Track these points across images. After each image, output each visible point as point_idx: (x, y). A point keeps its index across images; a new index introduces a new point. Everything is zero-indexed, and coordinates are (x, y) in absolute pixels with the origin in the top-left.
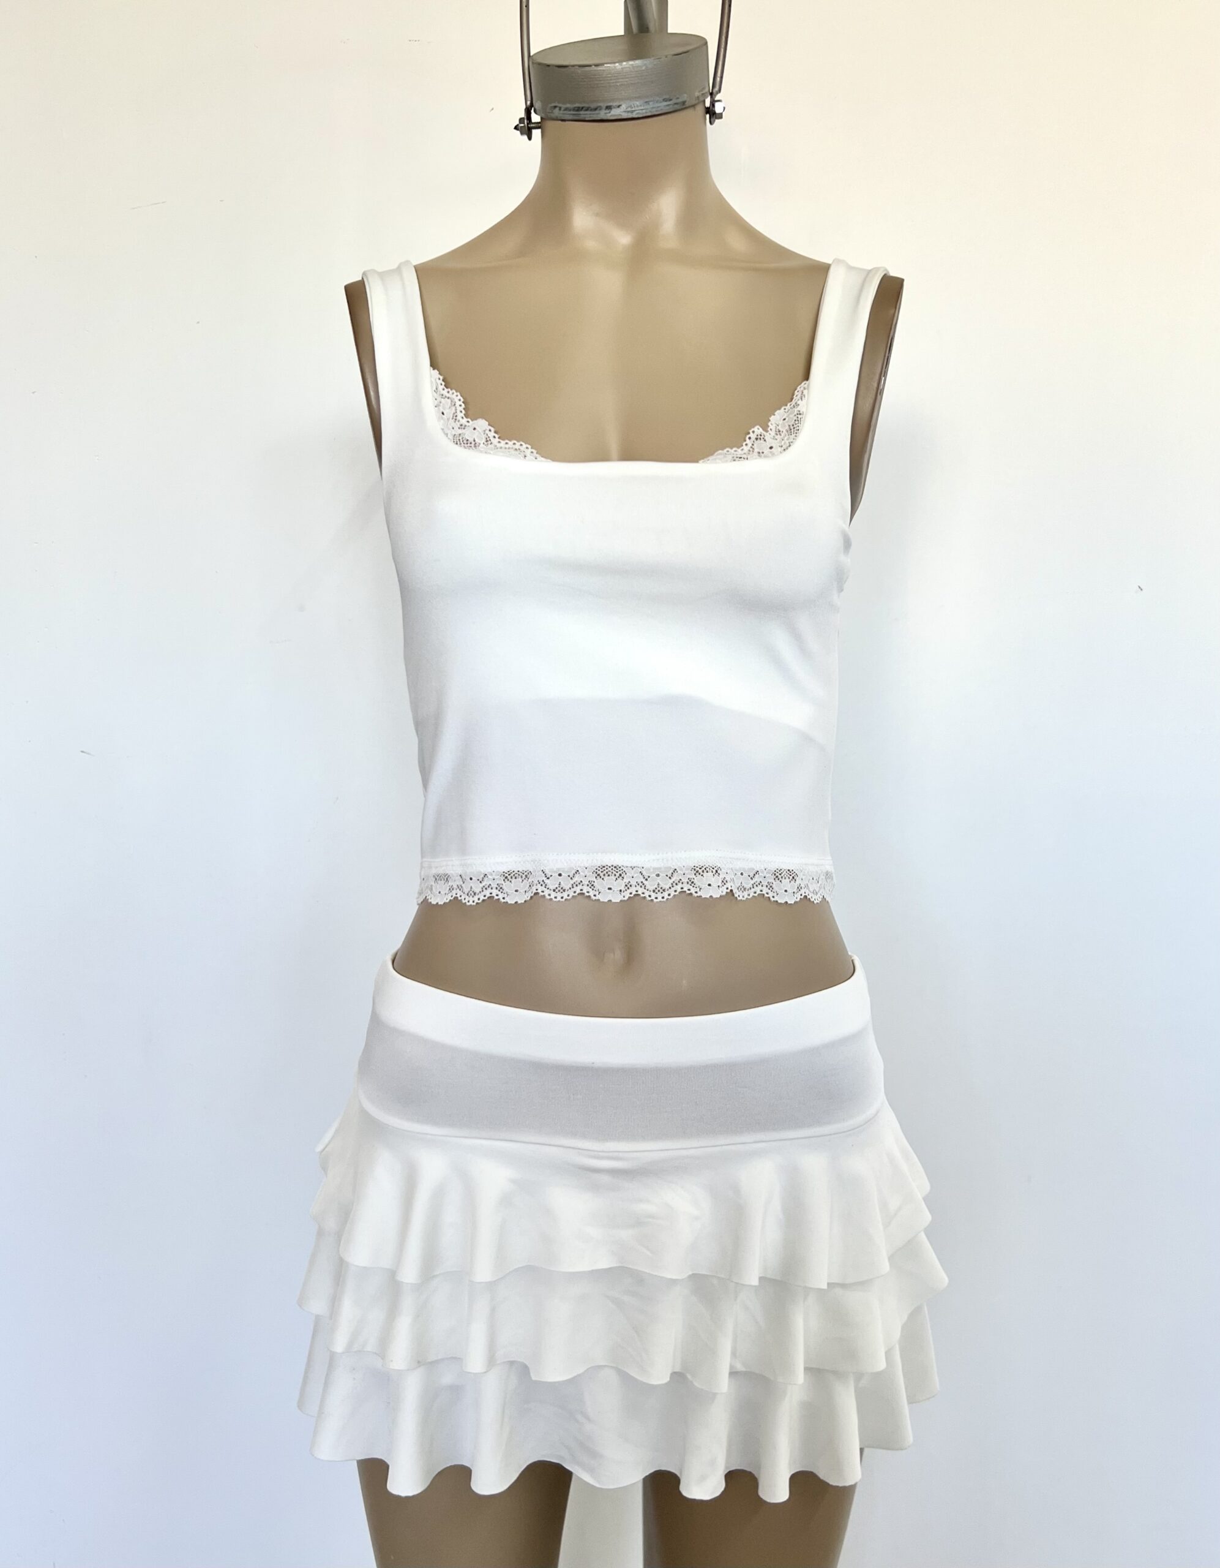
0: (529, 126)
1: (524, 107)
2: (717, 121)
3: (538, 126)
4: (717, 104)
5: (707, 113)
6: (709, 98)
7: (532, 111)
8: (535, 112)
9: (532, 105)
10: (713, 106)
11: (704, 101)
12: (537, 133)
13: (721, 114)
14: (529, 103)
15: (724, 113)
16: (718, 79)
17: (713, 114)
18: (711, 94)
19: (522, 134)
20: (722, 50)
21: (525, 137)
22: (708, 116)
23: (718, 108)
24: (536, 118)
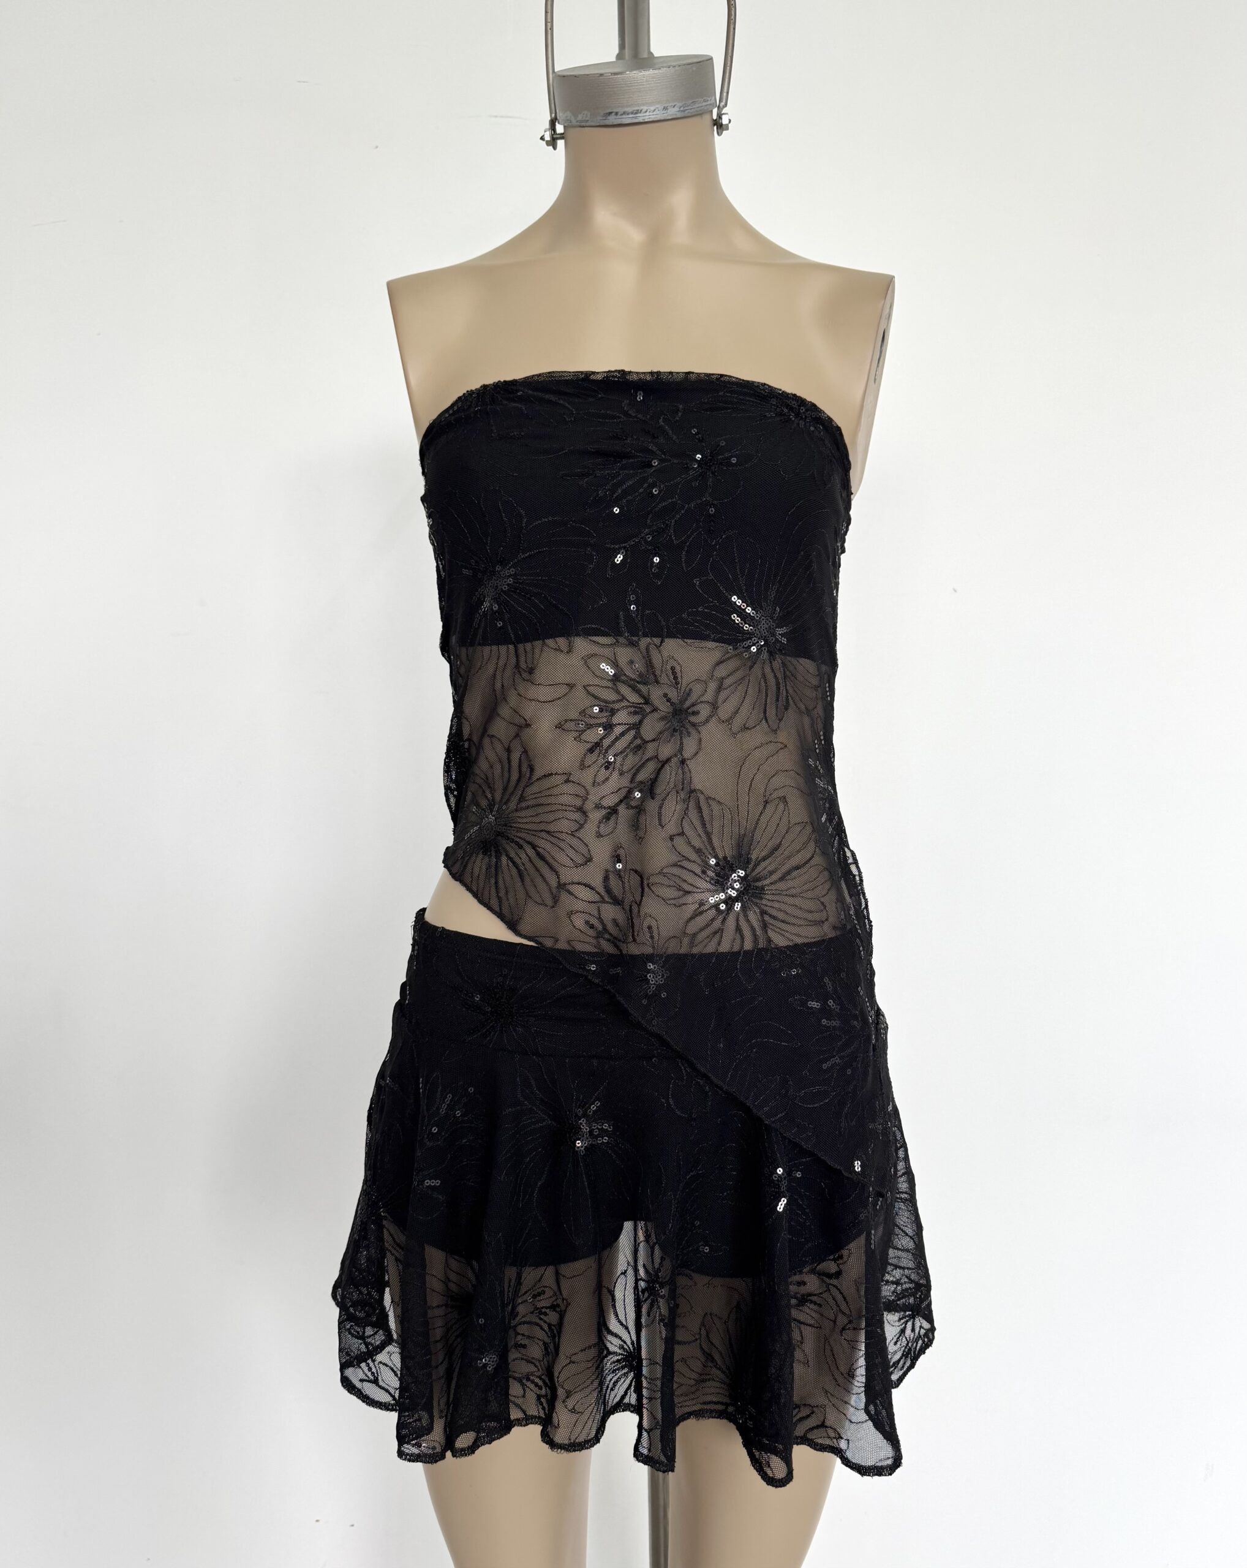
0: (555, 136)
1: (549, 119)
2: (724, 132)
3: (562, 136)
4: (723, 117)
5: (714, 125)
6: (716, 109)
7: (557, 123)
8: (559, 123)
9: (556, 118)
10: (720, 116)
11: (711, 112)
12: (561, 143)
13: (727, 126)
14: (553, 115)
15: (730, 125)
16: (725, 94)
17: (719, 125)
18: (719, 107)
19: (548, 143)
20: (728, 68)
21: (551, 147)
22: (715, 127)
23: (725, 121)
24: (560, 129)
